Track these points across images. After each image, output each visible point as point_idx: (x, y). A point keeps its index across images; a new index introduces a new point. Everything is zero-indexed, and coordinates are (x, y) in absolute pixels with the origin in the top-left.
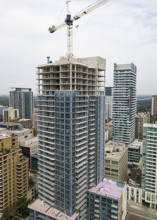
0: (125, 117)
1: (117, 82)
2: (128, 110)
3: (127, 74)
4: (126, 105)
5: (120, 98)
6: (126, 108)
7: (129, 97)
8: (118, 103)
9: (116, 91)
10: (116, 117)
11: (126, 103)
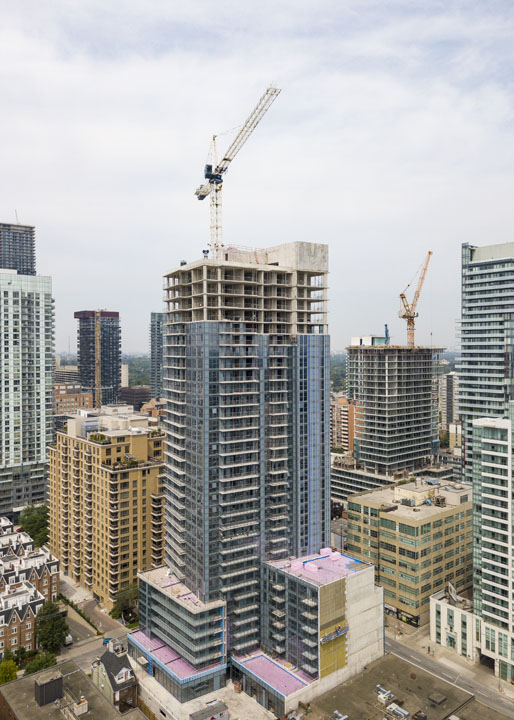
0: (498, 407)
1: (470, 301)
2: (505, 387)
3: (501, 274)
4: (500, 371)
5: (481, 347)
6: (500, 379)
7: (507, 345)
8: (476, 363)
9: (470, 328)
10: (471, 409)
11: (500, 363)
